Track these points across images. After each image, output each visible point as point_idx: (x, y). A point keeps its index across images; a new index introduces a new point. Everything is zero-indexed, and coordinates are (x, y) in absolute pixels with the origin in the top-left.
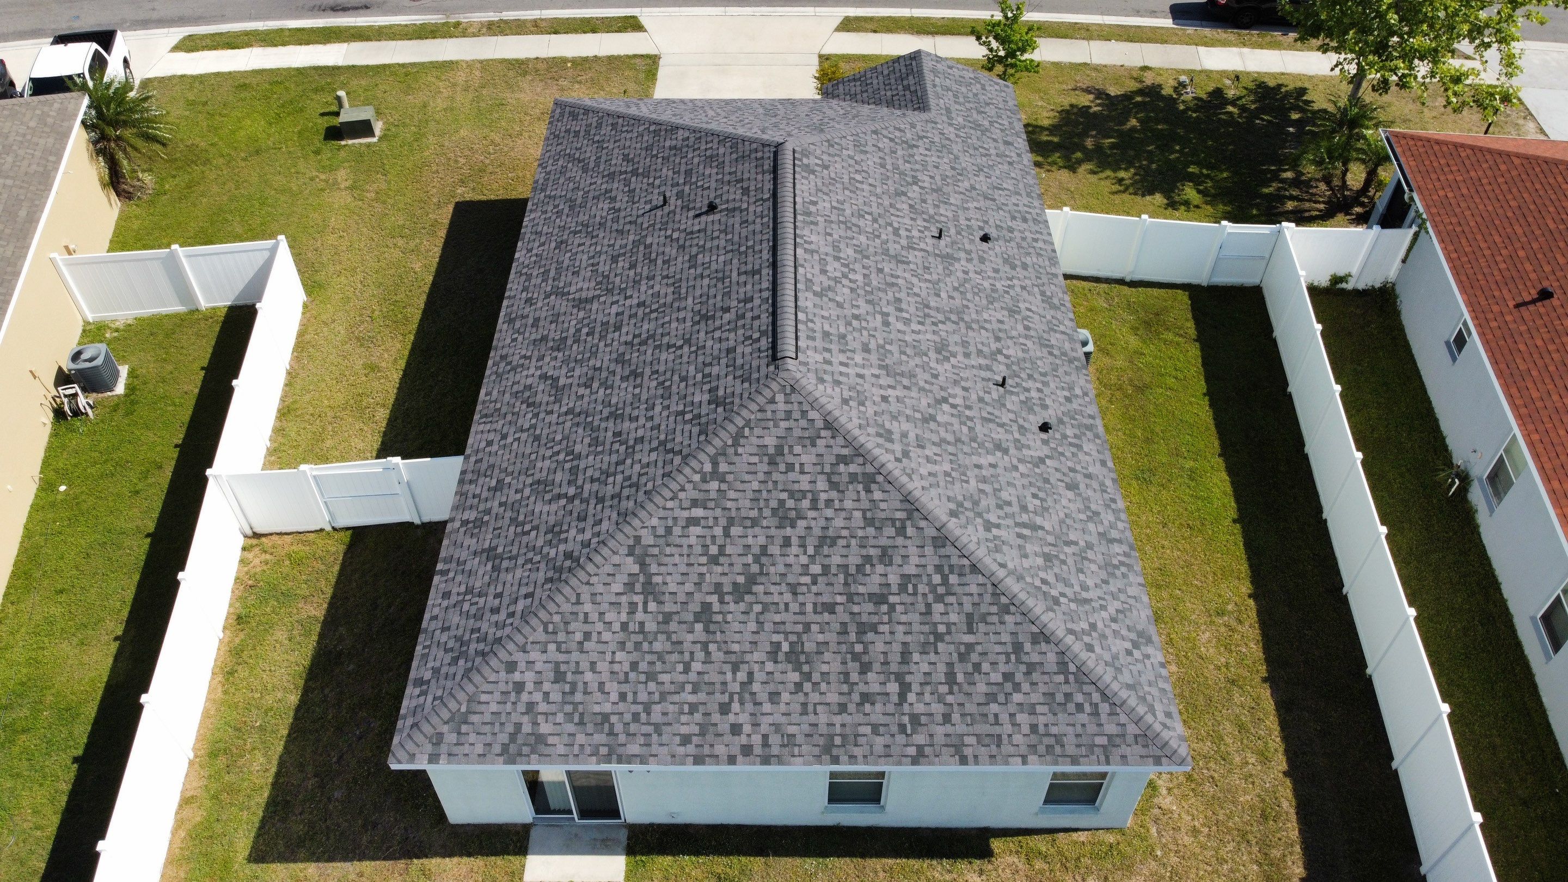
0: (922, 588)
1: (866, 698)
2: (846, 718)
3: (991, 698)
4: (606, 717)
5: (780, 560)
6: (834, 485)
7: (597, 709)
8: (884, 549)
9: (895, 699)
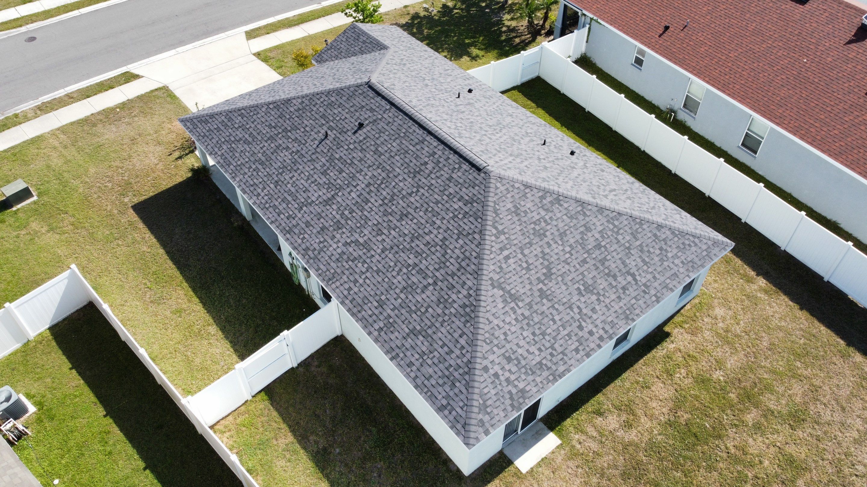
0: (609, 233)
1: (624, 288)
2: (624, 301)
3: (662, 260)
4: (540, 363)
5: (552, 253)
6: (547, 210)
7: (534, 362)
8: (584, 225)
9: (633, 282)
